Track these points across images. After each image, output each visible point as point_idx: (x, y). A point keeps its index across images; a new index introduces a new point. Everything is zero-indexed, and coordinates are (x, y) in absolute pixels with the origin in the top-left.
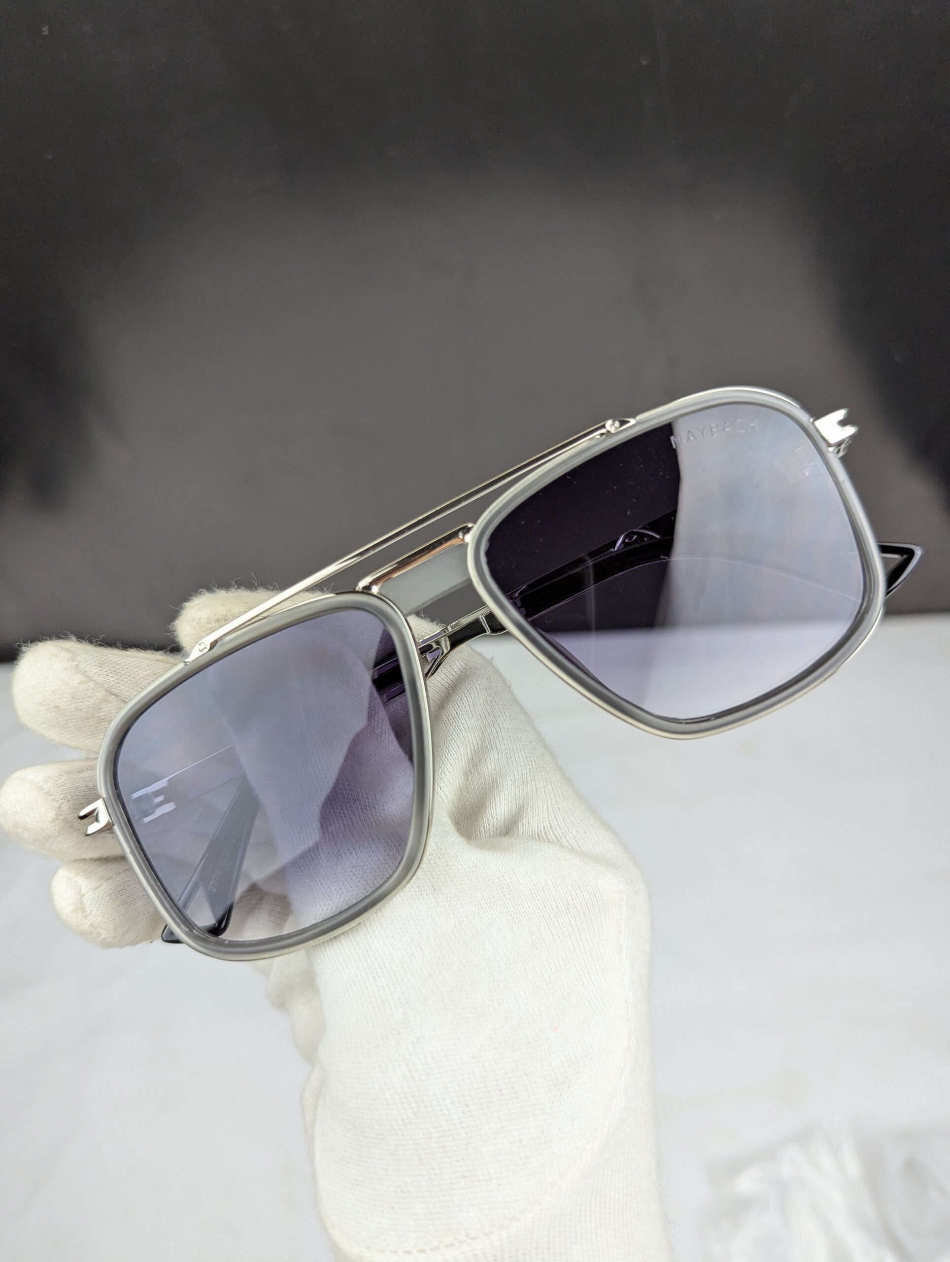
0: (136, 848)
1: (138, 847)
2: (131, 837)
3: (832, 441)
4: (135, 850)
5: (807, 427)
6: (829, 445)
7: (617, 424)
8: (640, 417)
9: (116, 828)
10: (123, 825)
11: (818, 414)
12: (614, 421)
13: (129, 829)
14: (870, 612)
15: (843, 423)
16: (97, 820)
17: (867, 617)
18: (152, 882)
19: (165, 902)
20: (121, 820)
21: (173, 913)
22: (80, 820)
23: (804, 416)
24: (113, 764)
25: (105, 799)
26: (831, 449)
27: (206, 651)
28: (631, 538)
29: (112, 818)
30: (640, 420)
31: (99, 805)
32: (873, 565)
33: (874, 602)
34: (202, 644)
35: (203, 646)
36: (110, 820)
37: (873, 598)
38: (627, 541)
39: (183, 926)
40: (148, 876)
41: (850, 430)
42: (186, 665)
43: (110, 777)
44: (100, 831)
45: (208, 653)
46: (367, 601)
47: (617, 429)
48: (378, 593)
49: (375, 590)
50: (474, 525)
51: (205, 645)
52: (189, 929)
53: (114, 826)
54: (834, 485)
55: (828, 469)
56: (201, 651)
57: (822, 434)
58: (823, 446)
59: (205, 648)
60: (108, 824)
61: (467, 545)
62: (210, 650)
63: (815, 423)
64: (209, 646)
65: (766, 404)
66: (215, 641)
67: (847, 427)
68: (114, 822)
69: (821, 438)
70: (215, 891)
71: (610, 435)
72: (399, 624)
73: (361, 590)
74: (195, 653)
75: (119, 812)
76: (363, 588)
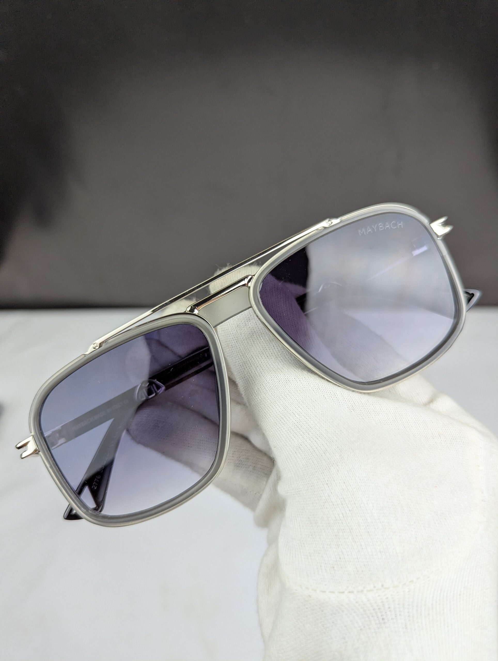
0: (53, 464)
2: (50, 458)
3: (439, 234)
5: (427, 227)
6: (438, 236)
7: (330, 222)
9: (41, 453)
10: (45, 451)
11: (432, 220)
12: (329, 220)
13: (49, 453)
15: (445, 224)
16: (29, 449)
18: (62, 482)
19: (70, 493)
20: (44, 447)
21: (73, 498)
22: (17, 449)
23: (425, 220)
24: (38, 415)
25: (34, 436)
26: (438, 238)
27: (97, 348)
29: (39, 447)
30: (342, 220)
31: (31, 439)
34: (95, 344)
35: (95, 345)
36: (37, 448)
37: (460, 317)
38: (325, 287)
39: (82, 508)
40: (60, 478)
41: (447, 229)
42: (85, 356)
43: (37, 423)
44: (31, 455)
45: (99, 349)
46: (193, 318)
47: (330, 225)
48: (198, 314)
49: (196, 312)
50: (253, 276)
51: (97, 344)
52: (86, 510)
53: (39, 451)
54: (441, 258)
55: (437, 249)
56: (94, 348)
57: (435, 231)
58: (435, 237)
59: (97, 346)
60: (36, 450)
61: (249, 287)
62: (100, 347)
63: (431, 225)
64: (99, 345)
65: (407, 214)
66: (103, 342)
67: (446, 227)
68: (39, 449)
69: (434, 233)
70: (96, 488)
71: (325, 228)
72: (211, 331)
73: (189, 312)
74: (90, 349)
75: (43, 443)
76: (190, 311)
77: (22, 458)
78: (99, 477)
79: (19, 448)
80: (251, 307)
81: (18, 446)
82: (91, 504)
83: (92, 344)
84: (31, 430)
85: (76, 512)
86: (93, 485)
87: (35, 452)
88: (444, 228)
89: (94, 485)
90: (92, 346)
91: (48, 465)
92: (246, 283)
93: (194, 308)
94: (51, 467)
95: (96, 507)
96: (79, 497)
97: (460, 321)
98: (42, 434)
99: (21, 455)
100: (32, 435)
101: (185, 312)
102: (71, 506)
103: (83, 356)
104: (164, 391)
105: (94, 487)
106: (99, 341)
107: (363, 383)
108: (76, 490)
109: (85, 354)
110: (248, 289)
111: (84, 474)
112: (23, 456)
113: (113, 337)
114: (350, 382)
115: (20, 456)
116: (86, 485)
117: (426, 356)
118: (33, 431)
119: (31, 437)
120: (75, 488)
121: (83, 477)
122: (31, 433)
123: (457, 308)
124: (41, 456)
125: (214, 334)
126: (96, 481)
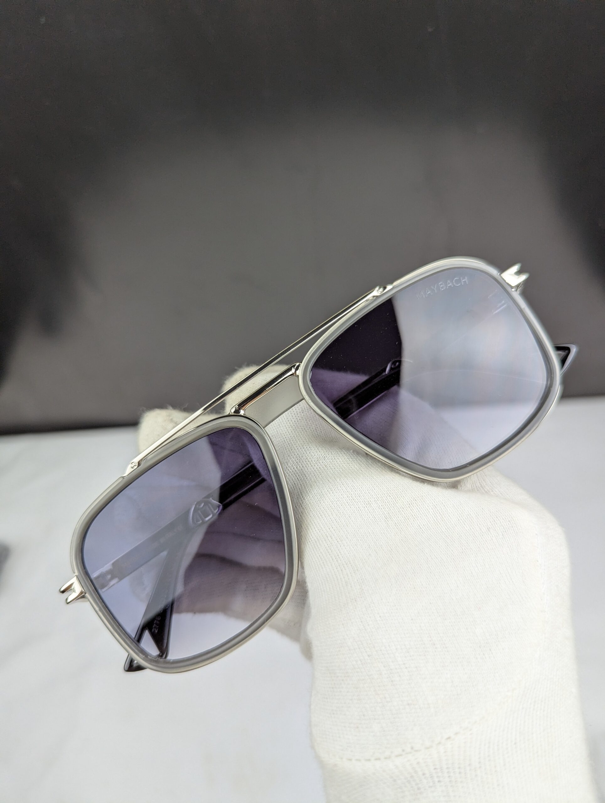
0: (103, 606)
1: (103, 605)
2: (99, 600)
3: (513, 285)
4: (102, 608)
5: (497, 278)
6: (512, 287)
7: (381, 289)
8: (396, 283)
9: (87, 595)
10: (92, 592)
11: (503, 268)
12: (380, 288)
13: (96, 594)
14: (553, 386)
15: (519, 273)
16: (74, 591)
17: (552, 389)
18: (116, 628)
19: (126, 640)
20: (90, 589)
21: (132, 647)
22: (61, 594)
23: (493, 271)
24: (80, 552)
25: (78, 576)
26: (513, 290)
27: (136, 467)
28: (395, 365)
29: (84, 588)
30: (395, 286)
31: (74, 580)
32: (550, 357)
33: (554, 380)
34: (133, 463)
35: (134, 464)
36: (83, 590)
37: (553, 377)
38: (392, 367)
39: (140, 654)
40: (113, 624)
41: (523, 277)
42: (124, 478)
43: (79, 561)
44: (77, 598)
45: (138, 468)
46: (238, 420)
47: (381, 293)
48: (244, 414)
49: (242, 412)
50: (301, 364)
51: (135, 463)
52: (144, 656)
53: (85, 593)
54: (519, 312)
55: (513, 302)
56: (132, 468)
57: (507, 281)
58: (509, 289)
59: (135, 466)
60: (82, 593)
61: (298, 376)
62: (138, 466)
63: (501, 275)
64: (137, 464)
65: (471, 267)
66: (141, 460)
67: (521, 275)
68: (85, 590)
69: (506, 284)
70: (157, 631)
71: (377, 297)
72: (261, 432)
73: (233, 414)
74: (129, 470)
75: (89, 583)
76: (234, 412)
77: (68, 603)
78: (159, 618)
79: (63, 592)
80: (303, 399)
81: (62, 589)
82: (153, 651)
83: (130, 464)
84: (74, 570)
85: (137, 663)
86: (153, 628)
87: (81, 595)
88: (517, 277)
89: (155, 628)
90: (130, 466)
91: (97, 609)
92: (294, 372)
93: (240, 409)
94: (100, 610)
95: (160, 654)
96: (139, 645)
97: (554, 383)
98: (87, 574)
99: (67, 600)
100: (76, 575)
101: (229, 414)
102: (130, 657)
103: (121, 479)
104: (222, 511)
105: (154, 630)
106: (137, 460)
107: (447, 470)
108: (134, 637)
109: (124, 476)
110: (297, 378)
111: (142, 617)
112: (69, 601)
113: (151, 453)
114: (431, 471)
115: (65, 601)
116: (145, 629)
117: (519, 429)
118: (76, 571)
119: (75, 578)
120: (133, 635)
121: (142, 621)
122: (74, 573)
123: (549, 368)
124: (89, 600)
125: (264, 435)
126: (156, 624)
